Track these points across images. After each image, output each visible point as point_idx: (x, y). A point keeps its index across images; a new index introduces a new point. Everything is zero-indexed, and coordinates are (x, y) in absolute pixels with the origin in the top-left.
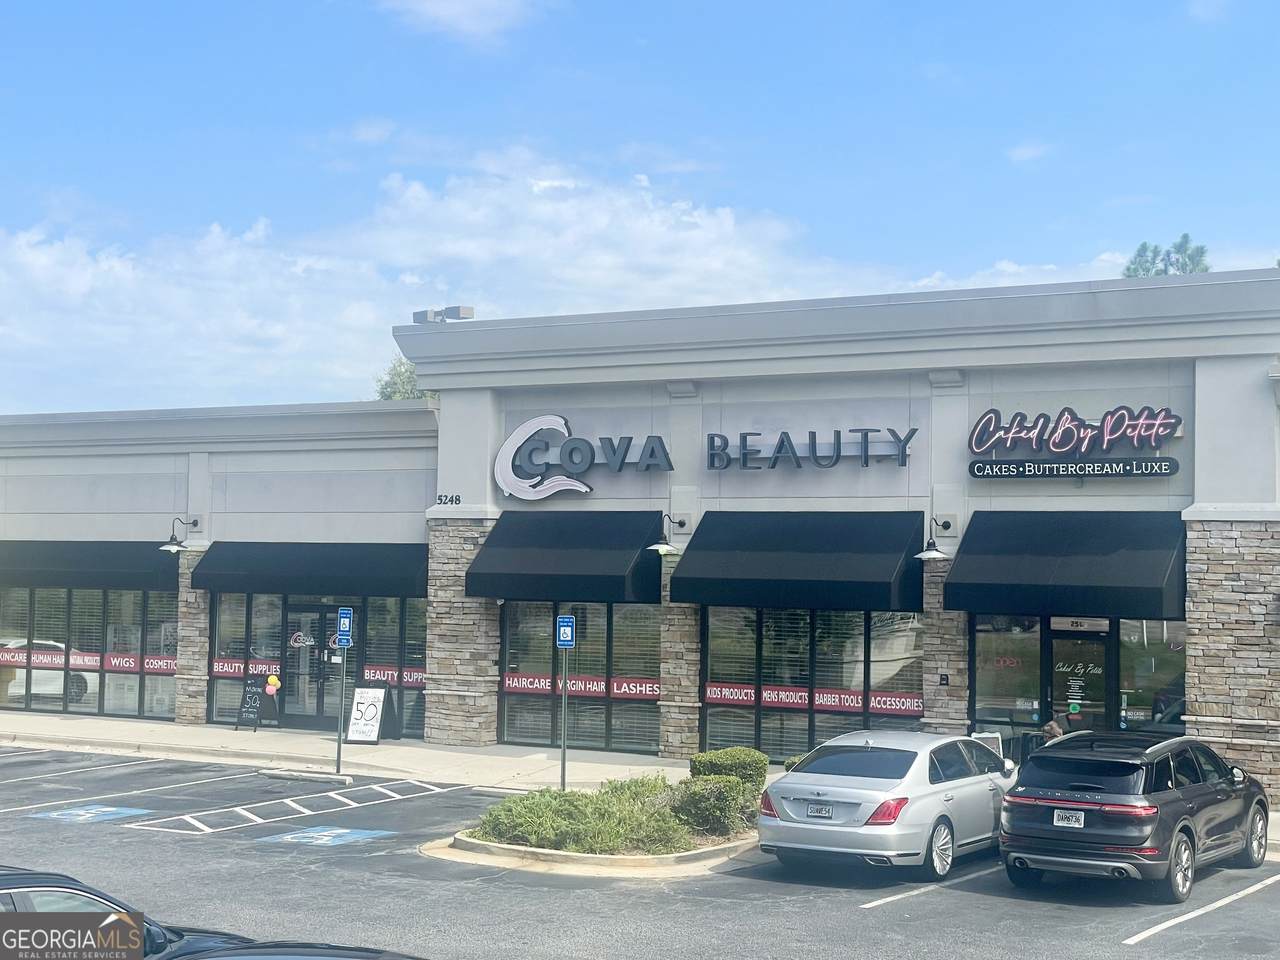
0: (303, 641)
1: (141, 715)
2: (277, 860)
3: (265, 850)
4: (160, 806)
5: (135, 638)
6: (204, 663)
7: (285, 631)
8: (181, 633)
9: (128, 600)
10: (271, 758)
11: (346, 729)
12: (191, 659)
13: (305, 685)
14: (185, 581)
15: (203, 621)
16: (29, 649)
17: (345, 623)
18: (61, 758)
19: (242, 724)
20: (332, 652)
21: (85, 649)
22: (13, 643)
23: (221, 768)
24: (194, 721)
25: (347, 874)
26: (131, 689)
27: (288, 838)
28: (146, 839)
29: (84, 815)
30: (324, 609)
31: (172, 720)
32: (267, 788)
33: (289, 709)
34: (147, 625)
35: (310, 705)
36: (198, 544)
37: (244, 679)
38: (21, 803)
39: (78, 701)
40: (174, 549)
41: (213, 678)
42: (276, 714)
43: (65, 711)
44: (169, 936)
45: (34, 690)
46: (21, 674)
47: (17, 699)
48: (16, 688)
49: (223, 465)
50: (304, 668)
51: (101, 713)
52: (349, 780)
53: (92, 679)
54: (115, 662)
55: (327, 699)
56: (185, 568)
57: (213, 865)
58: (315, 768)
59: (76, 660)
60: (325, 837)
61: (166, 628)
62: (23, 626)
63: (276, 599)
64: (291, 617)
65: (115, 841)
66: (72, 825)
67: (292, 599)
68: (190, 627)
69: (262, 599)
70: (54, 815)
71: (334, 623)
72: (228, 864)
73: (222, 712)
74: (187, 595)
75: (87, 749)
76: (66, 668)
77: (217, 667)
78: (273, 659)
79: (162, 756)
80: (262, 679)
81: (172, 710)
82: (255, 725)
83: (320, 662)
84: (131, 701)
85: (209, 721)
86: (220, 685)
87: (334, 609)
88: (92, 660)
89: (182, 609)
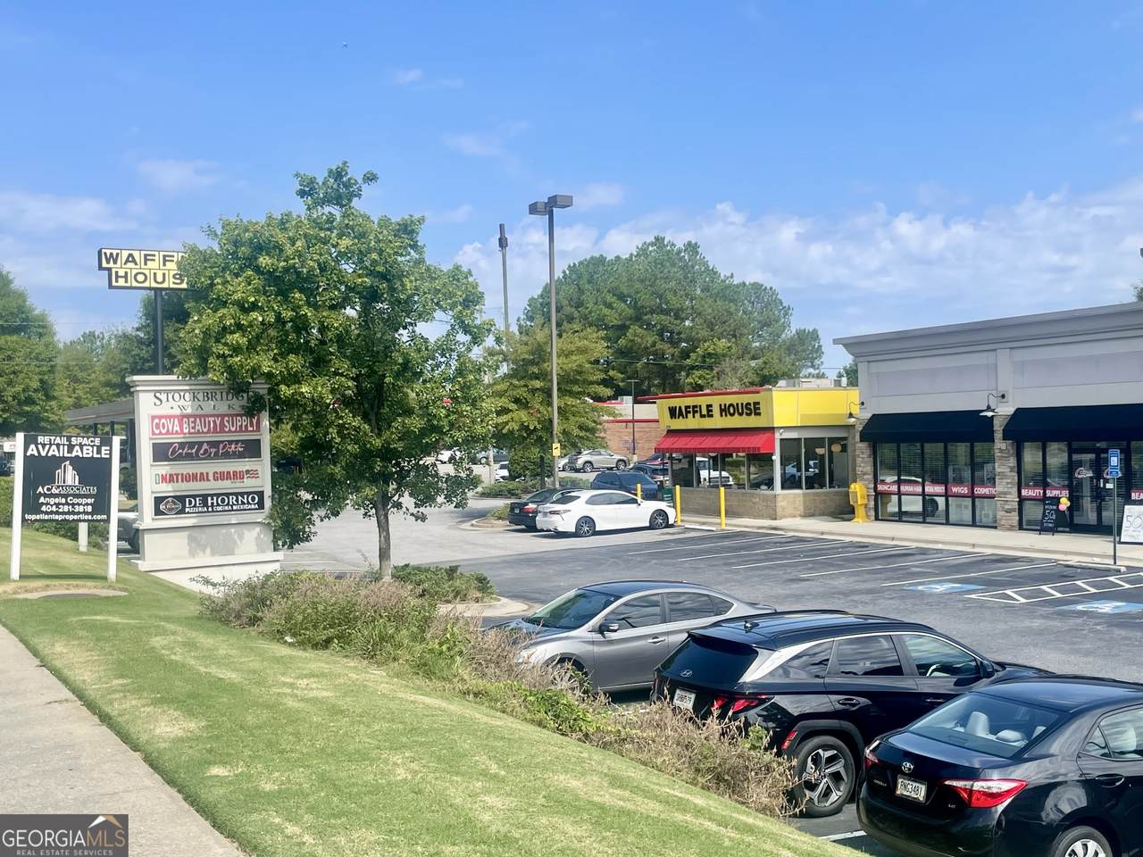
0: (1085, 474)
1: (974, 524)
2: (1072, 622)
3: (1062, 615)
4: (990, 583)
5: (967, 474)
6: (1015, 490)
7: (1071, 467)
8: (998, 470)
9: (961, 450)
10: (1066, 553)
11: (1119, 534)
12: (1005, 488)
13: (1087, 504)
14: (998, 435)
15: (1012, 462)
16: (899, 482)
17: (1114, 461)
18: (923, 552)
19: (1043, 529)
20: (1106, 481)
21: (935, 482)
22: (889, 479)
23: (1031, 560)
24: (1011, 528)
25: (1123, 633)
26: (966, 507)
27: (1080, 607)
28: (982, 605)
29: (940, 588)
30: (1098, 452)
31: (996, 528)
32: (1063, 573)
33: (1077, 520)
34: (975, 465)
35: (1092, 518)
36: (1007, 410)
37: (1044, 500)
38: (899, 579)
39: (933, 516)
40: (990, 414)
41: (1022, 500)
42: (1068, 523)
43: (924, 522)
44: (996, 667)
45: (903, 510)
46: (895, 497)
47: (893, 515)
48: (892, 507)
49: (1020, 355)
50: (1087, 491)
51: (948, 523)
52: (1123, 569)
53: (941, 501)
54: (955, 490)
55: (1104, 514)
56: (998, 427)
57: (1027, 623)
58: (1097, 560)
59: (930, 489)
60: (1107, 607)
61: (988, 467)
62: (893, 468)
63: (1063, 446)
64: (1076, 457)
65: (960, 605)
66: (931, 595)
67: (1075, 445)
68: (1004, 467)
69: (1053, 447)
70: (920, 588)
71: (1107, 461)
72: (1037, 623)
73: (1029, 522)
74: (1000, 445)
75: (940, 546)
76: (923, 494)
77: (1024, 492)
78: (1064, 487)
79: (989, 551)
80: (1057, 500)
81: (995, 522)
82: (1053, 531)
83: (1098, 487)
84: (967, 515)
85: (1021, 528)
86: (1027, 504)
87: (1106, 451)
88: (940, 489)
89: (998, 454)
